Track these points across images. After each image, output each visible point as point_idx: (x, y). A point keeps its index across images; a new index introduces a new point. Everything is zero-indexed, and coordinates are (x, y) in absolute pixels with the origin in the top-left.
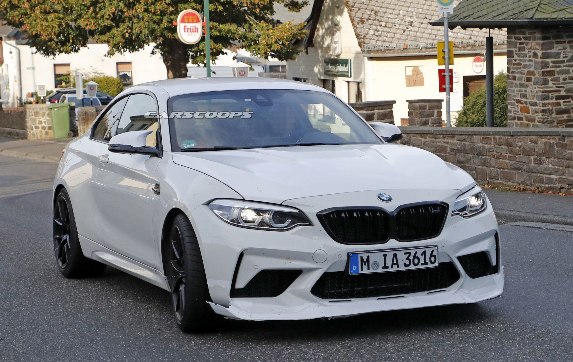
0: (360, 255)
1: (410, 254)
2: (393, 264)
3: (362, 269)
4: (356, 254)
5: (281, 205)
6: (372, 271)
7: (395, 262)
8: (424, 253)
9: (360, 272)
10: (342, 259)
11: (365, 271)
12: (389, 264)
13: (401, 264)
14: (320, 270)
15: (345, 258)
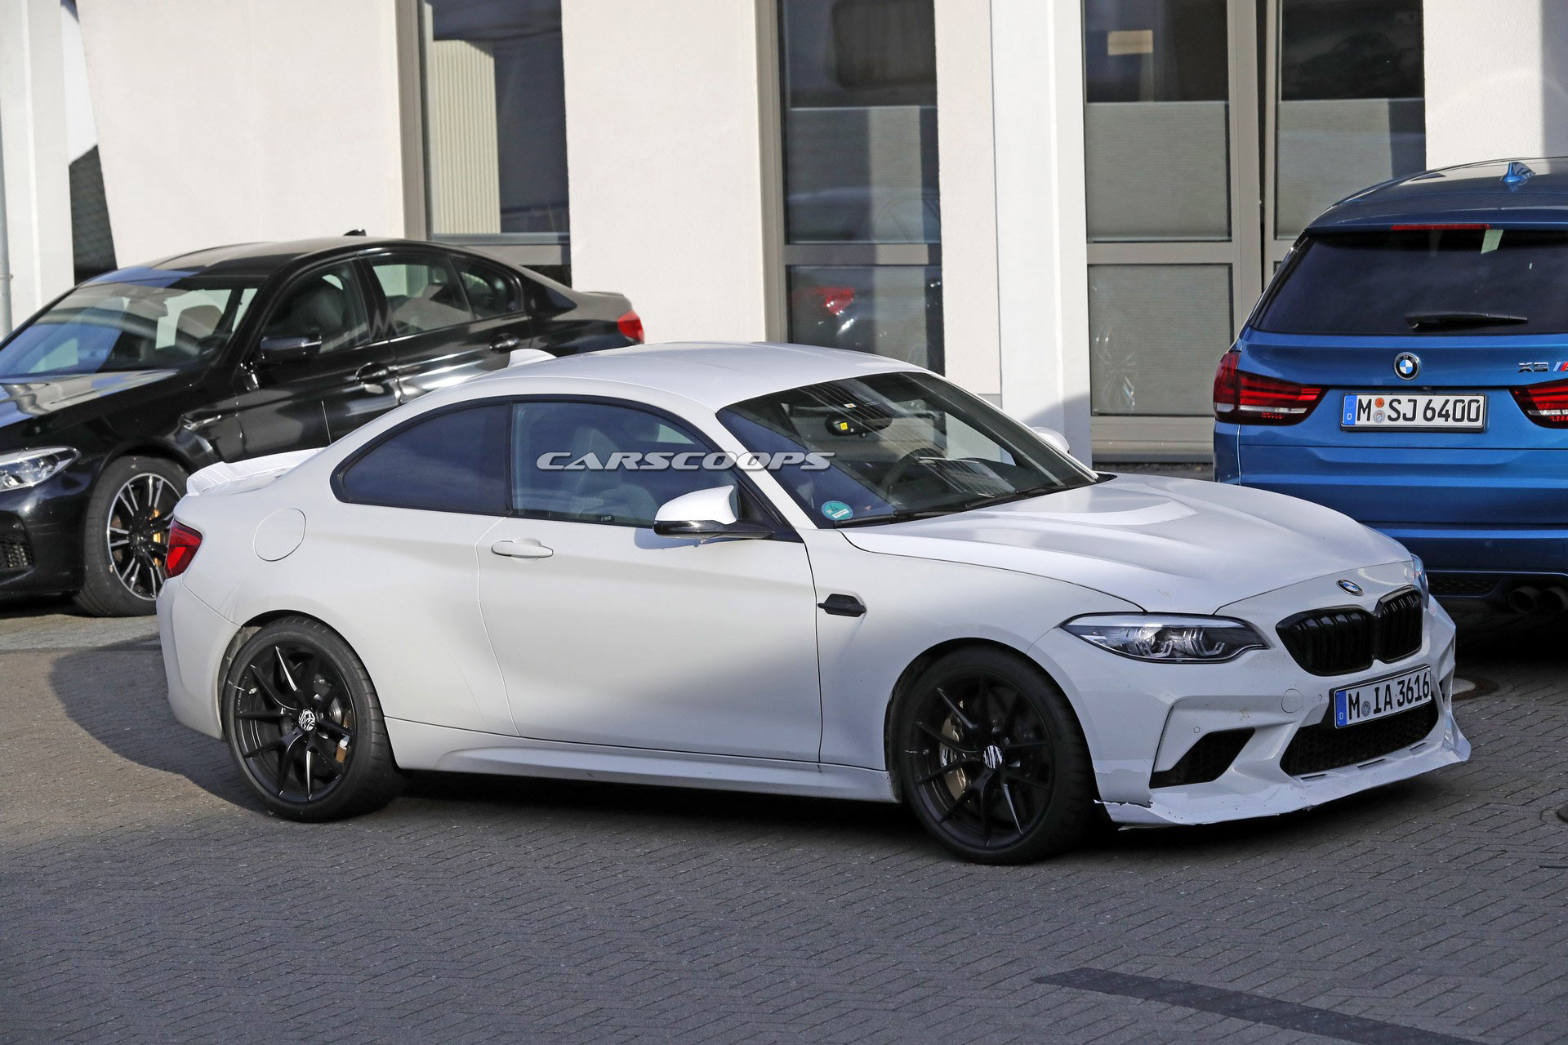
0: (1348, 692)
1: (1402, 682)
2: (1386, 703)
3: (1351, 718)
4: (1342, 690)
5: (1213, 617)
6: (1363, 719)
7: (1388, 700)
8: (1417, 680)
9: (1349, 722)
10: (1322, 702)
11: (1355, 720)
12: (1381, 706)
13: (1395, 702)
14: (1291, 725)
15: (1327, 700)
